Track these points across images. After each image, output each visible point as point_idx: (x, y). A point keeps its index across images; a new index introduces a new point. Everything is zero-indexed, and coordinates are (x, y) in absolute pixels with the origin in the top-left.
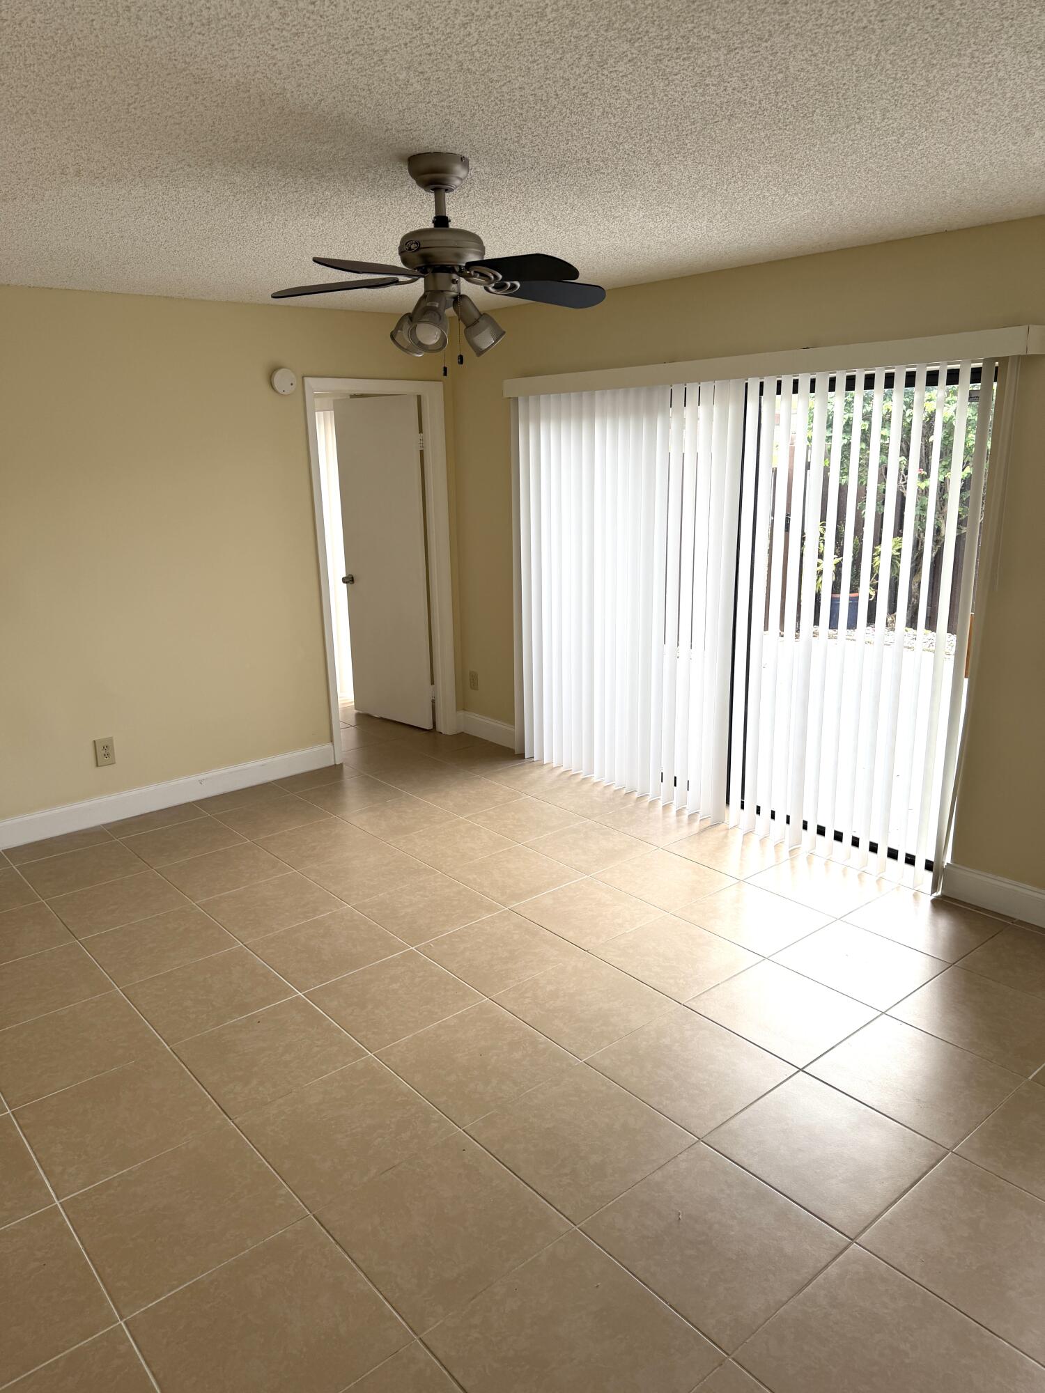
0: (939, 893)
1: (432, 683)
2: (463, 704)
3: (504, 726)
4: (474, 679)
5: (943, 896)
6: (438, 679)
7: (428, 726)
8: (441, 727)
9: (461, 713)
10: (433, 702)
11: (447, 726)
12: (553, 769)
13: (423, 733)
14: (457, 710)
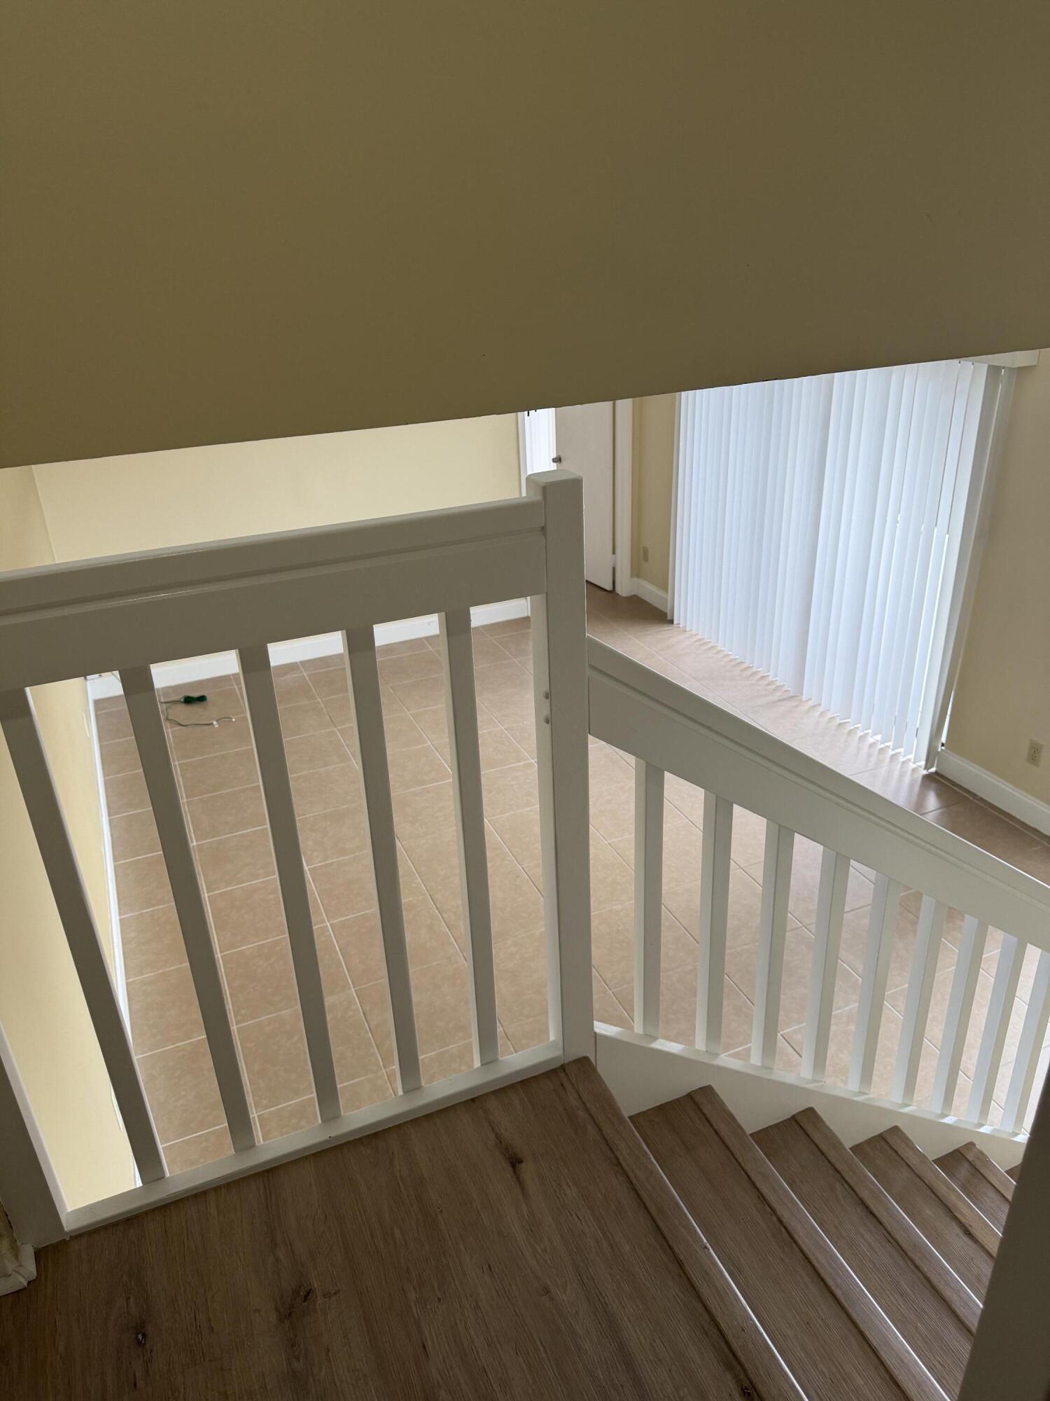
0: (933, 770)
1: (614, 553)
2: (636, 572)
3: (660, 593)
4: (646, 551)
5: (936, 773)
6: (618, 550)
7: (609, 587)
8: (619, 590)
9: (635, 580)
10: (614, 569)
11: (623, 590)
12: (692, 636)
13: (606, 593)
14: (632, 576)
